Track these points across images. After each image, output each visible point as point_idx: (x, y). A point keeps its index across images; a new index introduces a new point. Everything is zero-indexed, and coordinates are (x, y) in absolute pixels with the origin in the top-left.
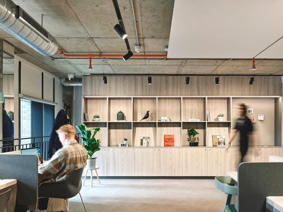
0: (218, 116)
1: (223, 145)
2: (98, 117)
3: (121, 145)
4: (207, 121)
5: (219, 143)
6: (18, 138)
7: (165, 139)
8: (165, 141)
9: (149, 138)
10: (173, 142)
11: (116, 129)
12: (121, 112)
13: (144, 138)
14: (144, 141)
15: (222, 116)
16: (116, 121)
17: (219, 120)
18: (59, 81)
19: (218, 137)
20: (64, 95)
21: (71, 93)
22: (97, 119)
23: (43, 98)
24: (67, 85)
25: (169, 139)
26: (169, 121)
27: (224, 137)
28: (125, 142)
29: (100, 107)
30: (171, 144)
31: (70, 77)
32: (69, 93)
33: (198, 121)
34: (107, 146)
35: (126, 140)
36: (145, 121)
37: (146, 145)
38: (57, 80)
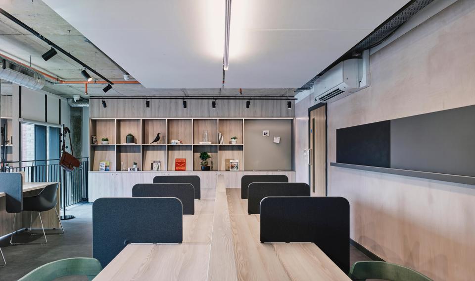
0: (232, 139)
1: (235, 169)
2: (106, 140)
3: (130, 169)
4: (219, 143)
5: (232, 167)
6: (19, 161)
7: (176, 163)
8: (176, 165)
9: (160, 162)
10: (185, 166)
11: (127, 152)
12: (130, 135)
13: (154, 162)
14: (155, 165)
15: (235, 138)
16: (124, 144)
17: (232, 143)
18: (66, 101)
19: (231, 161)
20: (72, 117)
21: (79, 114)
22: (105, 142)
23: (46, 121)
24: (75, 105)
25: (181, 163)
26: (179, 144)
27: (237, 161)
28: (134, 166)
29: (109, 129)
30: (183, 168)
31: (76, 98)
32: (77, 114)
33: (210, 143)
34: (116, 170)
35: (135, 164)
36: (155, 144)
37: (156, 169)
38: (64, 101)
